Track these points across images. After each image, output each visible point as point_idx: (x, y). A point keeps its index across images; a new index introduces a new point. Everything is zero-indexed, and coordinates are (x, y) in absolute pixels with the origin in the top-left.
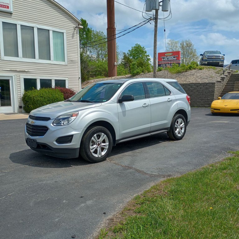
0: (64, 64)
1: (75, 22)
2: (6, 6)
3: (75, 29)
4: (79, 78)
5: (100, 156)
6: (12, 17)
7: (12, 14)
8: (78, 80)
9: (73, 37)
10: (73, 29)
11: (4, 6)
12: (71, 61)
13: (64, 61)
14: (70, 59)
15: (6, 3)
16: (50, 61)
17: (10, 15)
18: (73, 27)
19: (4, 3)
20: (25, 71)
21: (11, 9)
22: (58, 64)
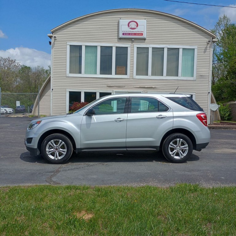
0: (193, 80)
1: (210, 36)
2: (140, 34)
3: (208, 44)
4: (209, 93)
5: (56, 159)
6: (146, 42)
7: (146, 39)
8: (207, 95)
9: (205, 52)
10: (206, 43)
11: (139, 34)
12: (200, 76)
13: (193, 77)
14: (199, 74)
15: (141, 31)
16: (177, 77)
17: (144, 40)
18: (206, 42)
19: (139, 31)
20: (152, 87)
21: (145, 36)
22: (186, 79)
